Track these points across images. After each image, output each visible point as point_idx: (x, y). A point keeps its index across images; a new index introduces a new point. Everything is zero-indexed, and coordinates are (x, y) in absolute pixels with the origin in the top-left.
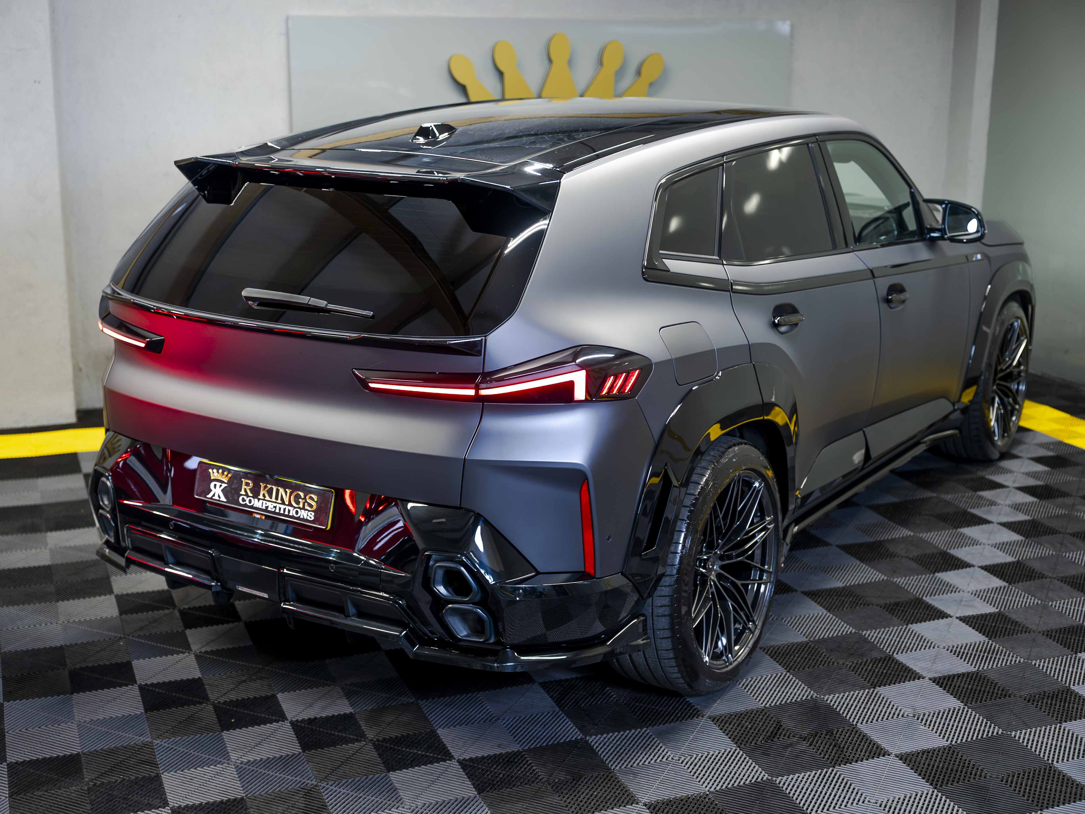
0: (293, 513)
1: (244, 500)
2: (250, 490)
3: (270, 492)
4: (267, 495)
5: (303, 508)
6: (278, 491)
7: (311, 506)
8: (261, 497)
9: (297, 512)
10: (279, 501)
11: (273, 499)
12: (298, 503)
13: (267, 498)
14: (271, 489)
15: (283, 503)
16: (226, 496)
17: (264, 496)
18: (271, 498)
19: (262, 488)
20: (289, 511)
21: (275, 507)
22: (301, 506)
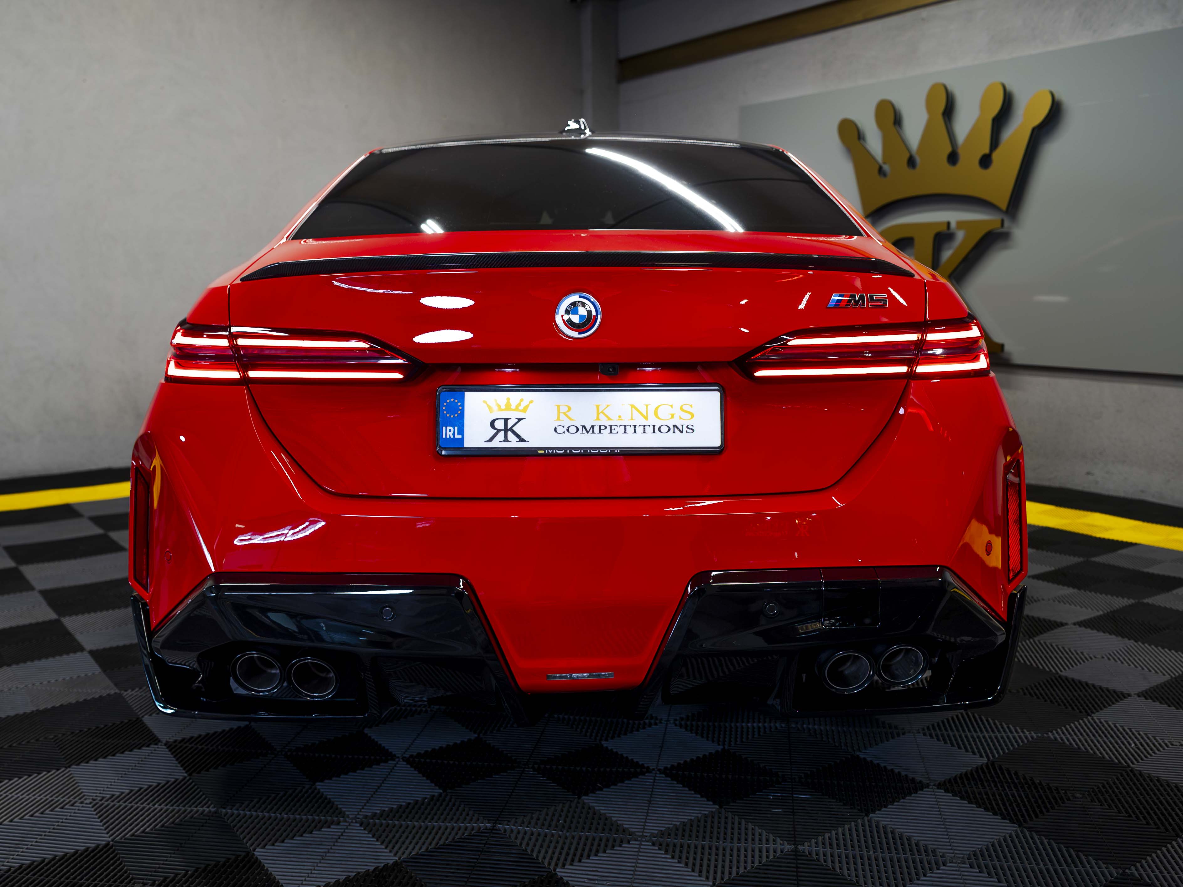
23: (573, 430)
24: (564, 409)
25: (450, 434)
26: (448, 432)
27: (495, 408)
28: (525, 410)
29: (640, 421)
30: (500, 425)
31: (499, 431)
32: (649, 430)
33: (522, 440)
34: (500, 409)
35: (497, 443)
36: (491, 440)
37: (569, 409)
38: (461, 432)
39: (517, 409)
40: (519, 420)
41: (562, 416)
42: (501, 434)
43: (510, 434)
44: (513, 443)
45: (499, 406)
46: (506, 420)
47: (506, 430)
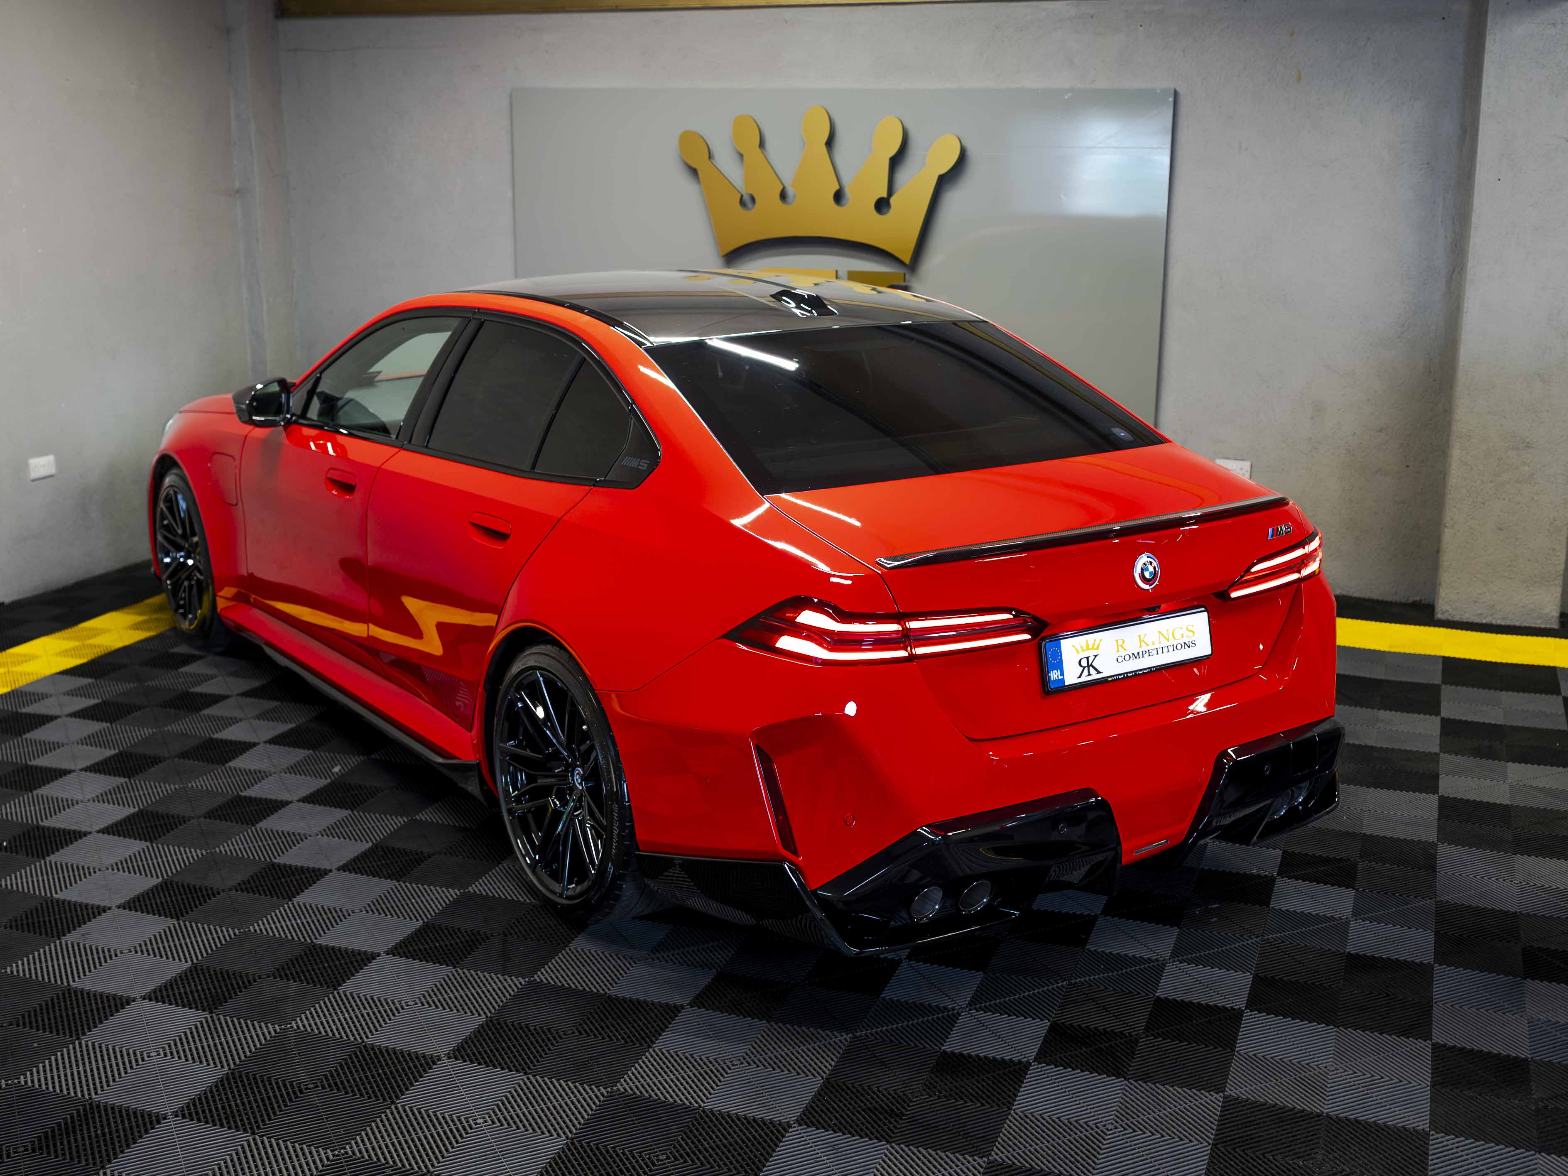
23: (1127, 658)
24: (1120, 643)
25: (1055, 676)
26: (1054, 675)
27: (1080, 650)
28: (1098, 648)
29: (1165, 643)
30: (1084, 663)
31: (1084, 668)
32: (1171, 649)
33: (1099, 672)
34: (1083, 650)
35: (1084, 678)
36: (1080, 677)
37: (1124, 641)
38: (1062, 674)
39: (1093, 648)
40: (1096, 656)
41: (1120, 648)
42: (1086, 672)
43: (1091, 668)
44: (1095, 676)
45: (1082, 647)
46: (1088, 658)
47: (1088, 666)
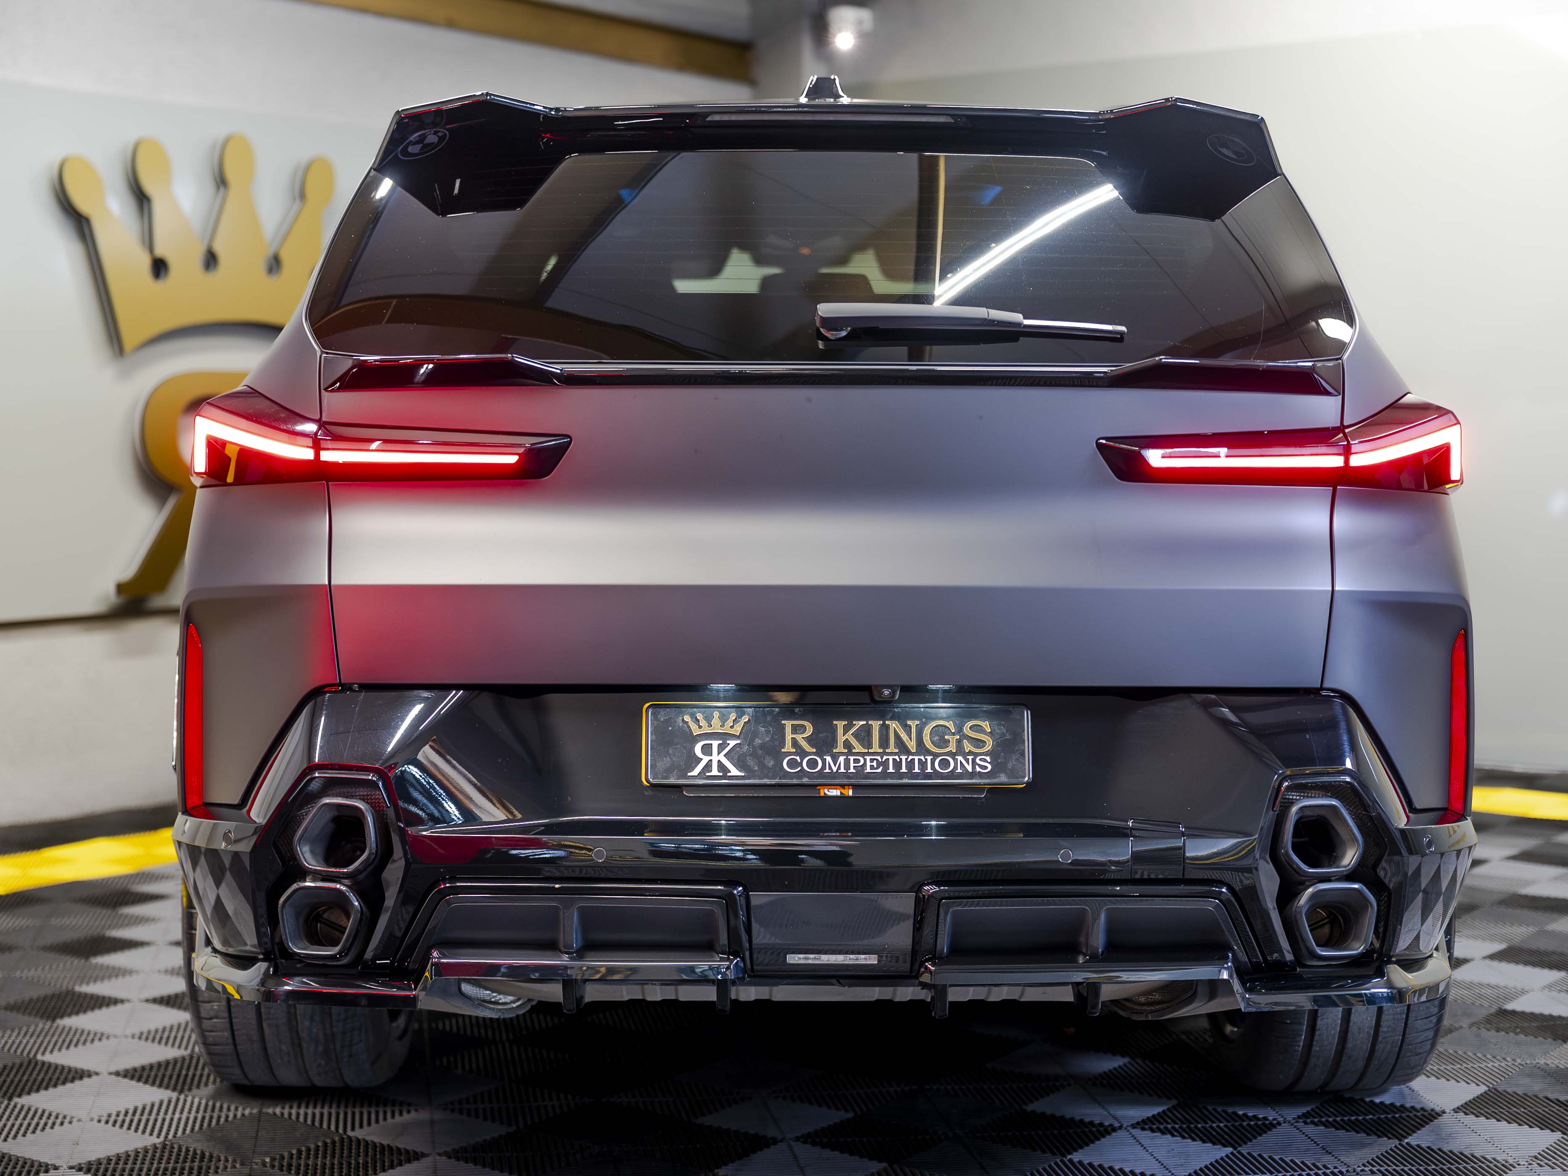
0: (932, 765)
1: (792, 764)
2: (809, 740)
3: (864, 736)
4: (854, 742)
5: (960, 751)
6: (885, 729)
7: (979, 743)
8: (840, 748)
9: (944, 764)
10: (892, 748)
11: (876, 748)
12: (944, 743)
13: (858, 748)
14: (868, 730)
15: (903, 749)
16: (739, 765)
17: (847, 745)
18: (870, 746)
19: (840, 731)
20: (923, 764)
21: (885, 764)
22: (952, 748)
